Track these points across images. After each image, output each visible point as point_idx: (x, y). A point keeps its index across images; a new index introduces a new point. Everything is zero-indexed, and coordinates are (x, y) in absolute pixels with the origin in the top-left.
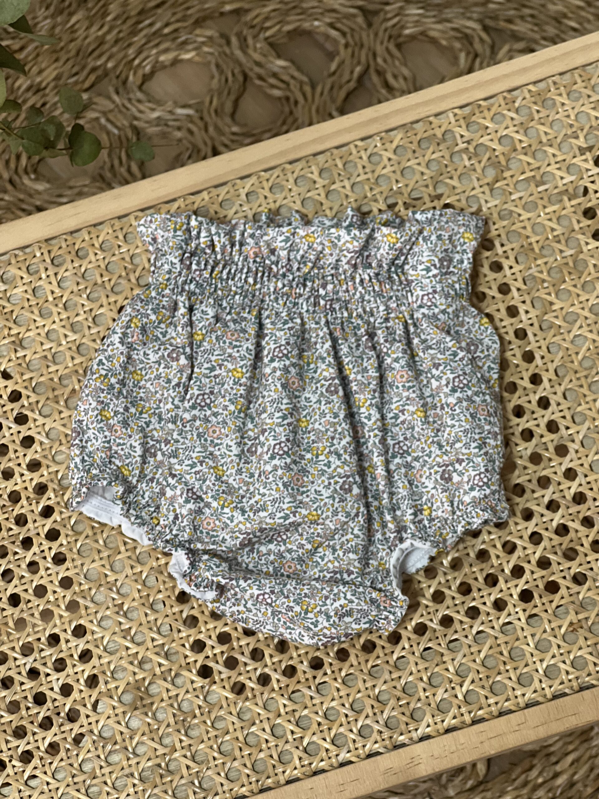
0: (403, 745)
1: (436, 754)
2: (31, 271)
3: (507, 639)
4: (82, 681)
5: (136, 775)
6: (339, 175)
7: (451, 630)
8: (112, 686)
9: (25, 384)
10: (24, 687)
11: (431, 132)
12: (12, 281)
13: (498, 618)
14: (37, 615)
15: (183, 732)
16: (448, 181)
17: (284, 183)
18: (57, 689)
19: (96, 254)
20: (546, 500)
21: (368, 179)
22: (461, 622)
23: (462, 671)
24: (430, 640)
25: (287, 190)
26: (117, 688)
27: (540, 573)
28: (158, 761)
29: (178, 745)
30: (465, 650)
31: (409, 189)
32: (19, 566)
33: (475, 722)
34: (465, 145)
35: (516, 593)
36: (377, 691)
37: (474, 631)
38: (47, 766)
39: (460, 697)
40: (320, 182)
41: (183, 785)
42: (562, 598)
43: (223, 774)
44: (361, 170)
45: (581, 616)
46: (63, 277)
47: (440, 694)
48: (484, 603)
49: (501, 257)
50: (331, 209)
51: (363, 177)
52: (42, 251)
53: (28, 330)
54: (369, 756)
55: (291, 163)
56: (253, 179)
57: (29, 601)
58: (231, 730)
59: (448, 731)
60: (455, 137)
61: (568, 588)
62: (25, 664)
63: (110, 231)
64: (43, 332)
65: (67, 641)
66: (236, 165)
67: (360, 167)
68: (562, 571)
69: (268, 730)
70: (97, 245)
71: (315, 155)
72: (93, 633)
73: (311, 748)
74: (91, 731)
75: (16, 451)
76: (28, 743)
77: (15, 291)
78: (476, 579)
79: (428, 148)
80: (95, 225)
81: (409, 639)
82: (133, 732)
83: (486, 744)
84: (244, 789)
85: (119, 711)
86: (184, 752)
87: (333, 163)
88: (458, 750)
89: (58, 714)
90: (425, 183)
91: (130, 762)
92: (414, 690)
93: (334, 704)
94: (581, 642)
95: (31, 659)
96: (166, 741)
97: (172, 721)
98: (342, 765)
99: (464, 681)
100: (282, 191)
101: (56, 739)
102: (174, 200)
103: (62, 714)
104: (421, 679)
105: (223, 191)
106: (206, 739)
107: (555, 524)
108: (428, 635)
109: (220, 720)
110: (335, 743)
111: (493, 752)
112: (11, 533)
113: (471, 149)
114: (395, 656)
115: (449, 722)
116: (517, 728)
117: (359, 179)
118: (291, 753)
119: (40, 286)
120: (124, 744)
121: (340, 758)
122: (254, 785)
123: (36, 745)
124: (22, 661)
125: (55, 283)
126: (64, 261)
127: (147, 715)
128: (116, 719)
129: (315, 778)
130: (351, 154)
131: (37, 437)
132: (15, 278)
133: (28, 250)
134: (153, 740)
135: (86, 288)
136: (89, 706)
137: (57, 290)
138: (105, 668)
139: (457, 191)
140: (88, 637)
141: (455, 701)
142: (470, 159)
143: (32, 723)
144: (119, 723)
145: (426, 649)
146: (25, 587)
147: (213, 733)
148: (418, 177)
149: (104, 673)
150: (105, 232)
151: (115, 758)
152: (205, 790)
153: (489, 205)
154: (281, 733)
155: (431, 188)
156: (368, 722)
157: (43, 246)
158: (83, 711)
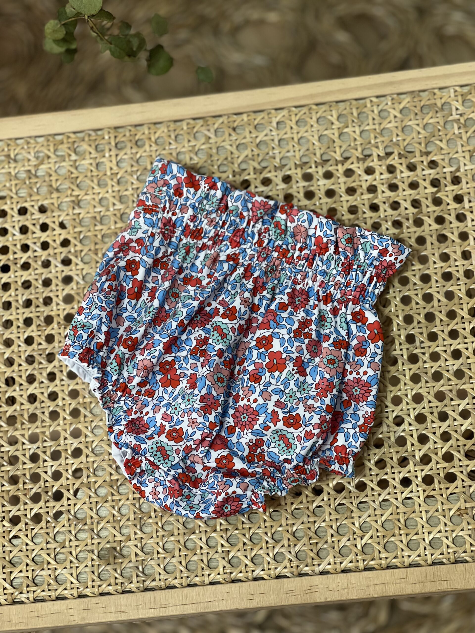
0: (306, 575)
1: (331, 588)
2: (99, 150)
3: (405, 510)
4: (70, 472)
5: (96, 552)
6: (353, 121)
7: (364, 494)
8: (92, 480)
9: (76, 235)
10: (25, 466)
11: (432, 101)
12: (82, 155)
13: (402, 493)
14: (47, 414)
15: (139, 527)
16: (438, 142)
17: (308, 119)
18: (50, 473)
19: (151, 146)
20: (461, 408)
21: (375, 129)
22: (372, 489)
23: (365, 527)
24: (345, 498)
25: (309, 125)
26: (95, 482)
27: (443, 464)
28: (115, 545)
29: (132, 537)
30: (371, 511)
31: (405, 143)
32: (41, 373)
33: (366, 569)
34: (458, 116)
35: (420, 475)
36: (295, 528)
37: (381, 499)
38: (29, 530)
39: (359, 547)
40: (337, 124)
41: (130, 567)
42: (457, 487)
43: (162, 566)
44: (371, 121)
45: (468, 505)
46: (121, 159)
47: (344, 541)
48: (394, 479)
49: (467, 210)
50: (341, 147)
51: (371, 127)
52: (111, 135)
53: (86, 194)
54: (278, 577)
55: (317, 105)
56: (285, 112)
57: (43, 402)
58: (176, 534)
59: (343, 571)
60: (451, 109)
61: (463, 481)
62: (30, 449)
63: (166, 130)
64: (97, 198)
65: (66, 439)
66: (274, 98)
67: (370, 118)
68: (461, 466)
69: (204, 540)
70: (153, 139)
71: (337, 102)
72: (86, 436)
73: (234, 561)
74: (69, 511)
75: (57, 285)
76: (19, 510)
77: (83, 162)
78: (392, 458)
79: (428, 113)
80: (155, 124)
81: (329, 494)
82: (101, 518)
83: (371, 588)
84: (176, 581)
85: (94, 500)
86: (136, 542)
87: (350, 111)
88: (348, 588)
89: (47, 492)
90: (419, 141)
91: (93, 541)
92: (324, 534)
93: (260, 531)
94: (464, 525)
95: (35, 446)
96: (124, 531)
97: (132, 517)
98: (255, 579)
99: (364, 536)
100: (305, 125)
101: (41, 511)
102: (220, 116)
103: (50, 494)
104: (331, 527)
105: (259, 117)
106: (155, 536)
107: (463, 428)
108: (344, 494)
109: (168, 524)
110: (254, 561)
111: (375, 596)
112: (40, 347)
113: (462, 121)
114: (315, 505)
115: (346, 564)
116: (398, 581)
117: (367, 128)
118: (218, 561)
119: (102, 162)
120: (91, 527)
121: (255, 574)
122: (184, 580)
123: (25, 512)
124: (28, 446)
125: (114, 162)
126: (125, 147)
127: (114, 507)
128: (90, 506)
129: (233, 585)
130: (366, 106)
131: (75, 278)
132: (85, 152)
133: (99, 133)
134: (114, 528)
135: (137, 171)
136: (71, 491)
137: (115, 168)
138: (90, 465)
139: (443, 152)
140: (82, 439)
141: (355, 550)
142: (459, 128)
143: (25, 495)
144: (91, 509)
145: (339, 504)
146: (42, 390)
147: (161, 533)
148: (414, 135)
149: (88, 469)
150: (162, 131)
151: (82, 536)
152: (145, 575)
153: (467, 168)
154: (214, 545)
155: (423, 145)
156: (283, 550)
157: (112, 131)
158: (66, 494)
